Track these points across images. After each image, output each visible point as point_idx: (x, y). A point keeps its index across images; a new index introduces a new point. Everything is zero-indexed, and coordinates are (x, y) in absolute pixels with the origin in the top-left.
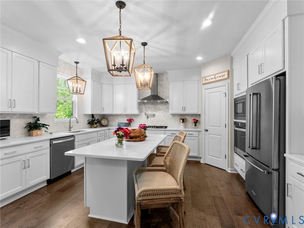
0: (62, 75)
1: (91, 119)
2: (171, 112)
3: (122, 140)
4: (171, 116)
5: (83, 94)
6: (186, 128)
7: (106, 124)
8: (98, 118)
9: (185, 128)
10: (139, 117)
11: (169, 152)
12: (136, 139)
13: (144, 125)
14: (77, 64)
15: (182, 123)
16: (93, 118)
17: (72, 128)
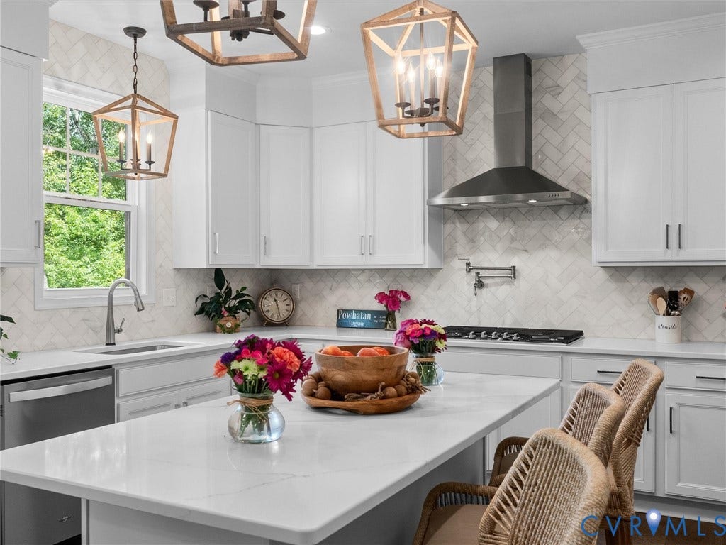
0: (75, 92)
1: (210, 290)
2: (601, 253)
3: (264, 408)
4: (602, 275)
5: (165, 175)
6: (689, 341)
7: (284, 314)
8: (244, 289)
9: (681, 341)
10: (434, 283)
11: (508, 493)
12: (361, 402)
13: (425, 322)
14: (135, 37)
15: (668, 314)
16: (220, 285)
17: (119, 331)
